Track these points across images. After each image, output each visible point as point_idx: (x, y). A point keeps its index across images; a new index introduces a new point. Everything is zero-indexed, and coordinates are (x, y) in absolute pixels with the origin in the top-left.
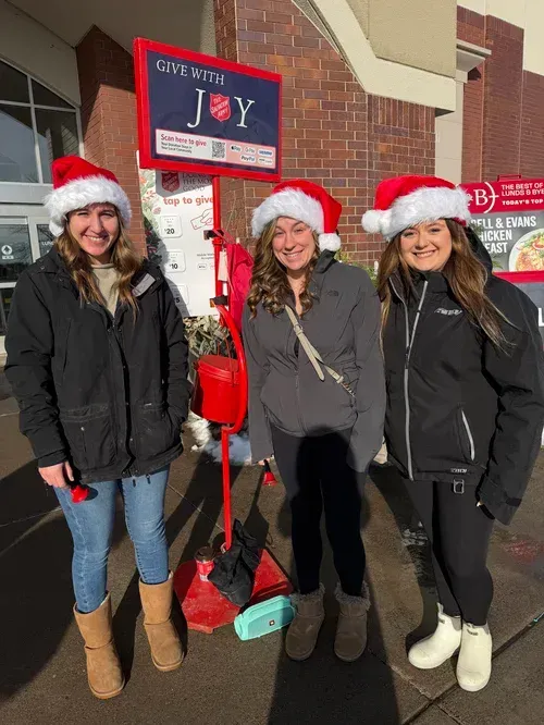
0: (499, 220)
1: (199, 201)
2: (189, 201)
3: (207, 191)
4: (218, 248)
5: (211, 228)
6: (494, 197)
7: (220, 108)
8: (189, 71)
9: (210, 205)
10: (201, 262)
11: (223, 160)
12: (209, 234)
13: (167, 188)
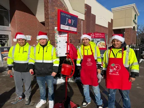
0: (95, 39)
1: (65, 37)
2: (63, 36)
3: (66, 35)
4: (68, 44)
5: (67, 41)
6: (94, 35)
7: (70, 21)
8: (66, 15)
9: (67, 37)
10: (64, 47)
11: (70, 30)
12: (66, 42)
13: (60, 34)
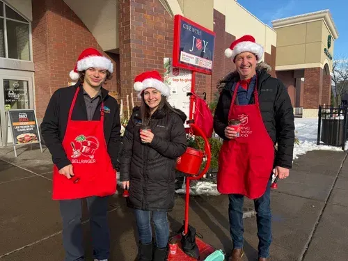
1: (186, 81)
2: (182, 80)
3: (189, 76)
4: (192, 99)
5: (190, 91)
7: (199, 44)
8: (192, 29)
9: (190, 82)
10: (184, 106)
11: (198, 65)
12: (188, 94)
13: (174, 74)
